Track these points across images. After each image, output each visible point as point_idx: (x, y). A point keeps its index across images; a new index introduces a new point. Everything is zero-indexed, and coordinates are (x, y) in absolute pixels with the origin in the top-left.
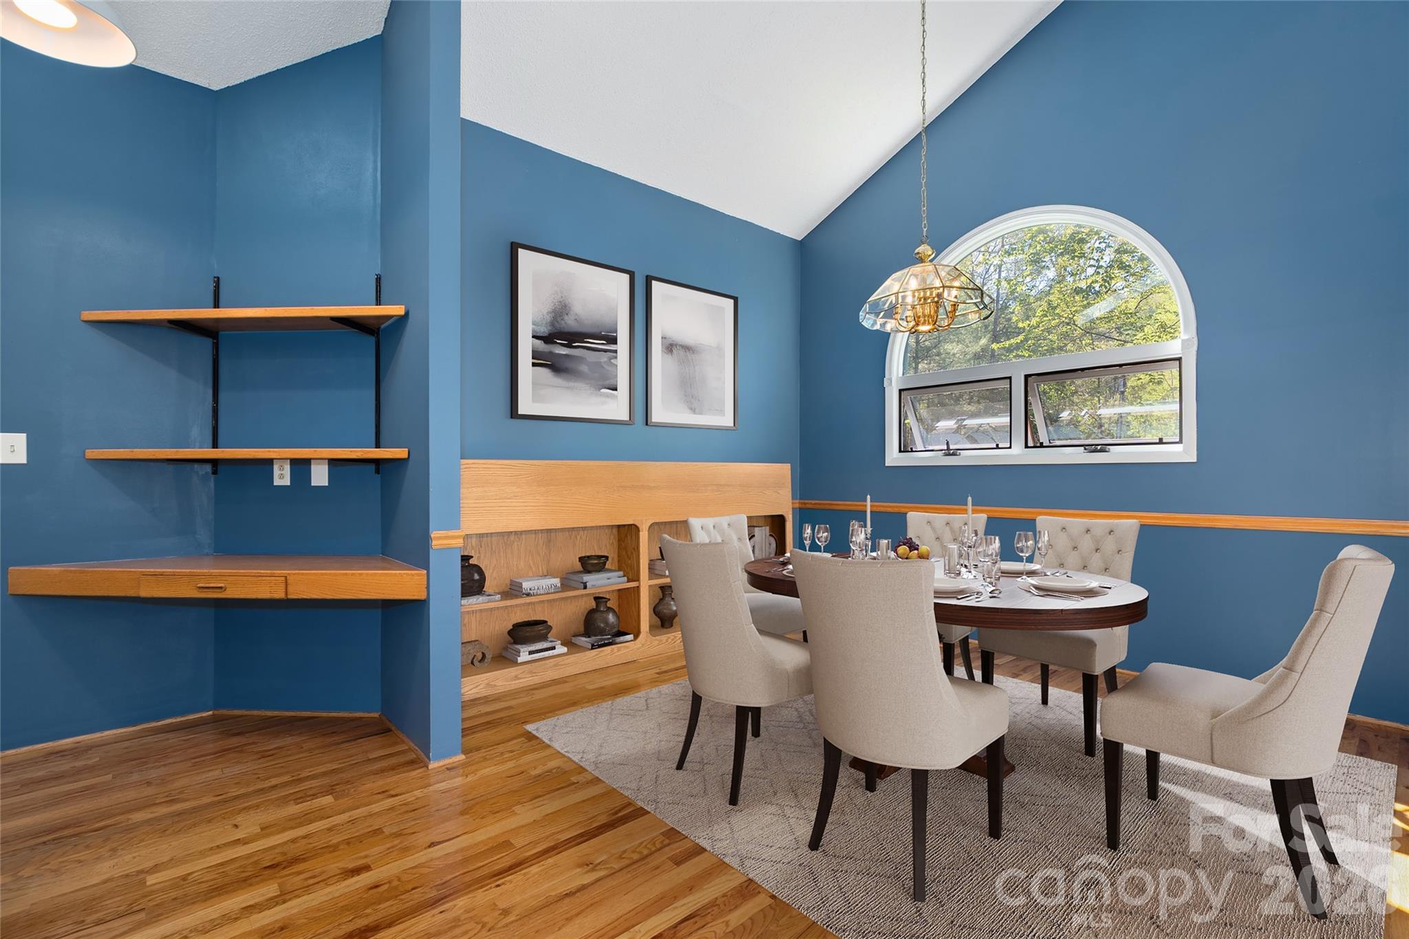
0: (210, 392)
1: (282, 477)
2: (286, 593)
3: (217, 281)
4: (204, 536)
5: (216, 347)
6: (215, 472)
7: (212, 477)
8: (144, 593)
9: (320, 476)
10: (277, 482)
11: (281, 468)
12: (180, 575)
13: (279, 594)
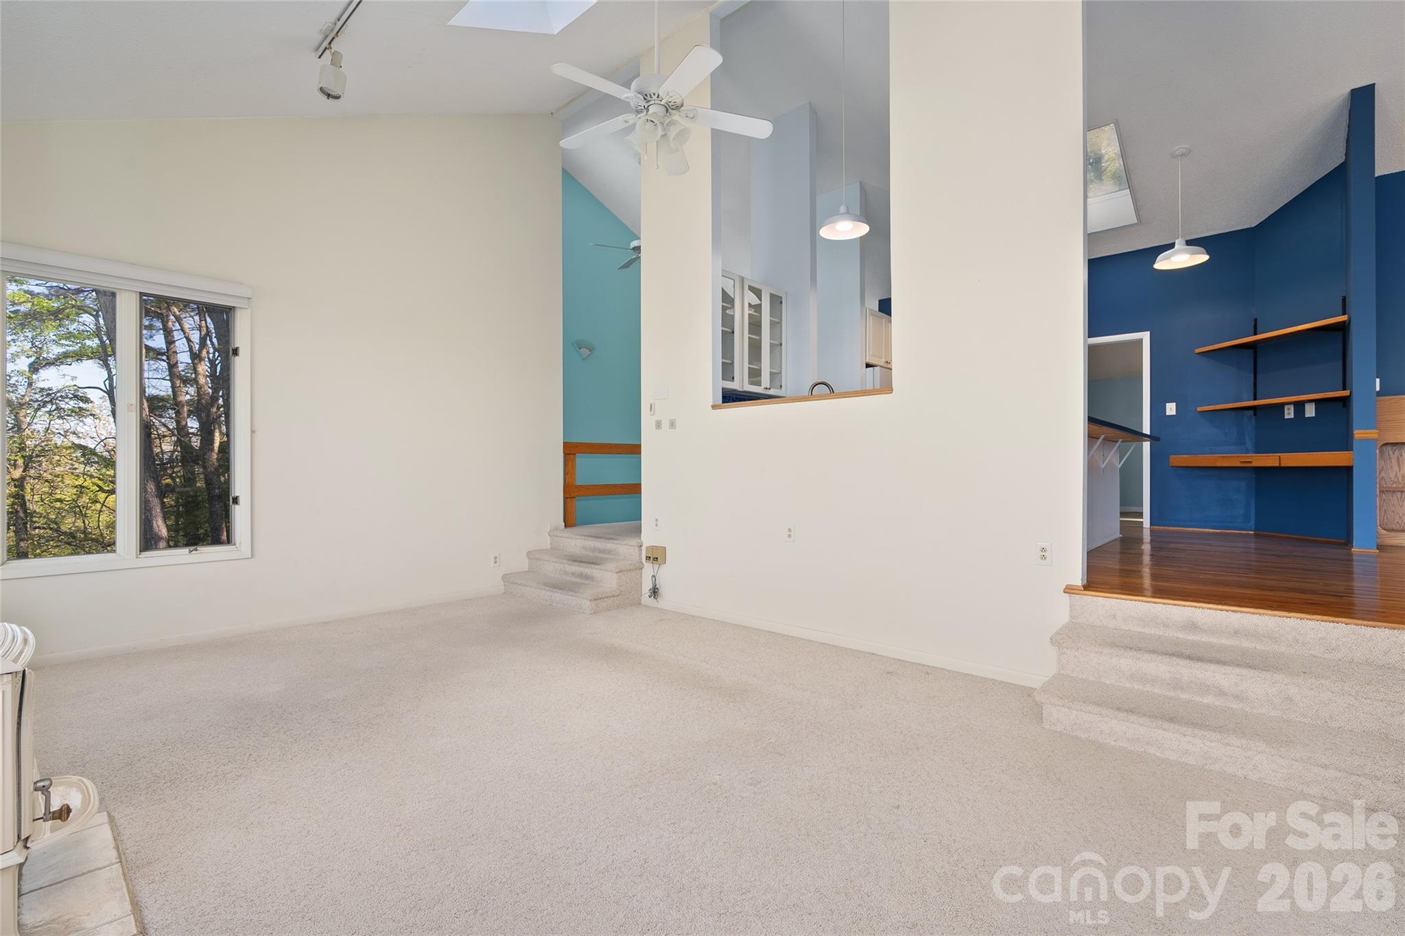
0: (1252, 375)
1: (1289, 413)
2: (1280, 463)
3: (1256, 320)
4: (1249, 445)
5: (1255, 353)
6: (1255, 415)
7: (1254, 417)
8: (1219, 464)
9: (1310, 411)
10: (1287, 417)
11: (1289, 409)
12: (1233, 457)
13: (1277, 464)
